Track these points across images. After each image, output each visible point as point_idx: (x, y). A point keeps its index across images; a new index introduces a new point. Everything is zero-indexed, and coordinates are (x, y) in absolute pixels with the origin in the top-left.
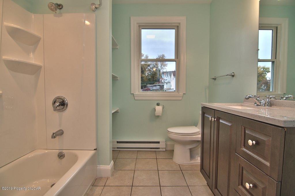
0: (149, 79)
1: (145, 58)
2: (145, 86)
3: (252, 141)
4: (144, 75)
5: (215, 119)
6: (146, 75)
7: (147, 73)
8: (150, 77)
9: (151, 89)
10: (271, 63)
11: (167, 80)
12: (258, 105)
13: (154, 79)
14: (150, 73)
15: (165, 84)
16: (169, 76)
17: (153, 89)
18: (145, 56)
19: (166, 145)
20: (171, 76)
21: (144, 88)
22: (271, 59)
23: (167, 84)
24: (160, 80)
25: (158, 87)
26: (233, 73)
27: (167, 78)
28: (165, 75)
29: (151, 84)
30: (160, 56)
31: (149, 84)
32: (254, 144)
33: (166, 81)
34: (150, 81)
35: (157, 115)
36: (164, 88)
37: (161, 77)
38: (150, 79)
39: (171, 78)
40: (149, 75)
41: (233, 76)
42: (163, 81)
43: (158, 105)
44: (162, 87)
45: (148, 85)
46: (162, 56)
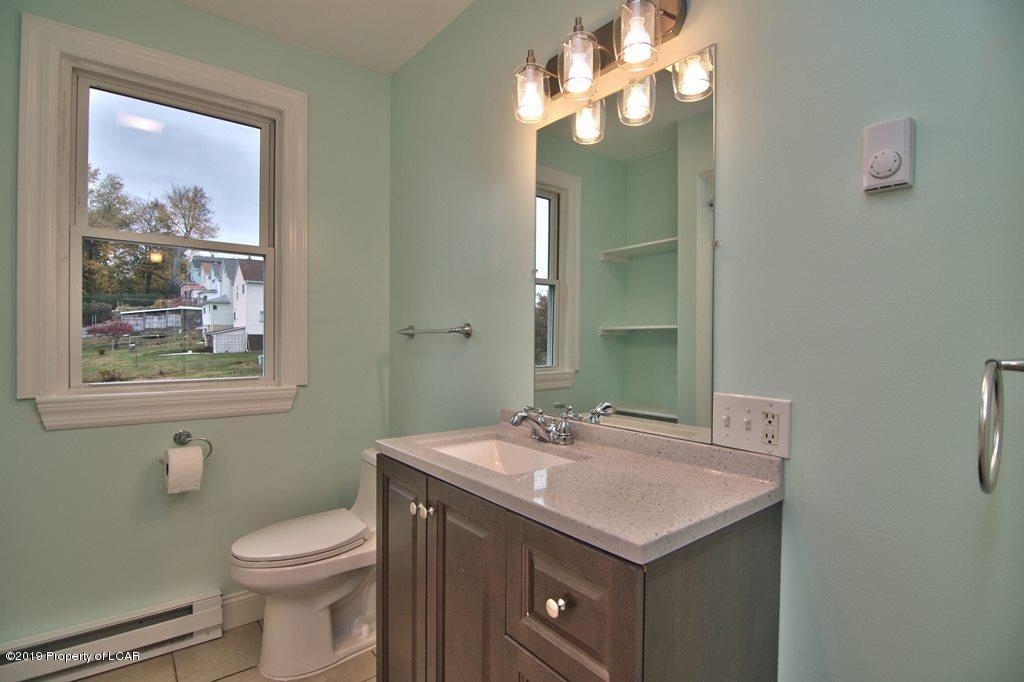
0: (127, 286)
1: (104, 186)
2: (105, 315)
3: (557, 602)
4: (96, 265)
5: (431, 510)
6: (110, 263)
7: (115, 257)
8: (131, 275)
9: (139, 328)
10: (547, 287)
11: (214, 291)
12: (541, 440)
13: (154, 285)
14: (128, 258)
15: (207, 307)
16: (224, 276)
17: (147, 327)
18: (102, 177)
19: (224, 613)
20: (232, 277)
21: (98, 322)
22: (546, 278)
23: (215, 308)
24: (183, 290)
25: (174, 320)
26: (469, 325)
27: (217, 285)
28: (207, 271)
29: (134, 304)
30: (183, 192)
31: (126, 302)
32: (563, 608)
33: (210, 297)
34: (131, 291)
35: (176, 491)
36: (201, 324)
37: (189, 277)
38: (131, 281)
39: (233, 285)
40: (126, 263)
41: (468, 335)
42: (195, 295)
43: (181, 440)
44: (192, 320)
45: (121, 310)
46: (191, 194)
